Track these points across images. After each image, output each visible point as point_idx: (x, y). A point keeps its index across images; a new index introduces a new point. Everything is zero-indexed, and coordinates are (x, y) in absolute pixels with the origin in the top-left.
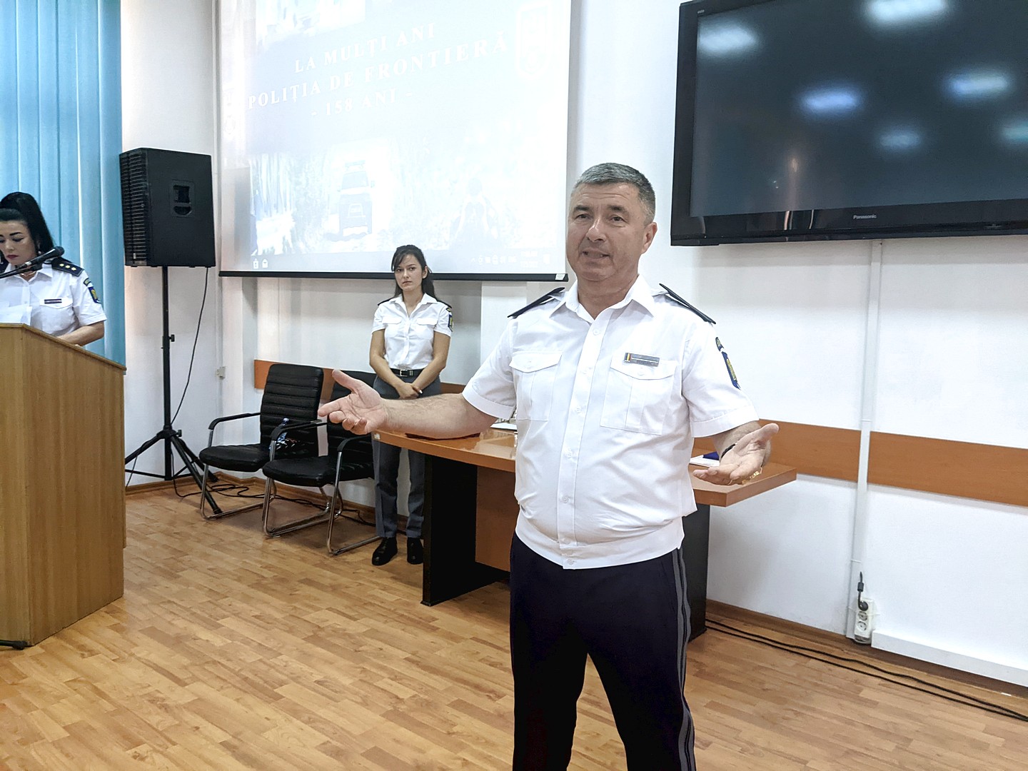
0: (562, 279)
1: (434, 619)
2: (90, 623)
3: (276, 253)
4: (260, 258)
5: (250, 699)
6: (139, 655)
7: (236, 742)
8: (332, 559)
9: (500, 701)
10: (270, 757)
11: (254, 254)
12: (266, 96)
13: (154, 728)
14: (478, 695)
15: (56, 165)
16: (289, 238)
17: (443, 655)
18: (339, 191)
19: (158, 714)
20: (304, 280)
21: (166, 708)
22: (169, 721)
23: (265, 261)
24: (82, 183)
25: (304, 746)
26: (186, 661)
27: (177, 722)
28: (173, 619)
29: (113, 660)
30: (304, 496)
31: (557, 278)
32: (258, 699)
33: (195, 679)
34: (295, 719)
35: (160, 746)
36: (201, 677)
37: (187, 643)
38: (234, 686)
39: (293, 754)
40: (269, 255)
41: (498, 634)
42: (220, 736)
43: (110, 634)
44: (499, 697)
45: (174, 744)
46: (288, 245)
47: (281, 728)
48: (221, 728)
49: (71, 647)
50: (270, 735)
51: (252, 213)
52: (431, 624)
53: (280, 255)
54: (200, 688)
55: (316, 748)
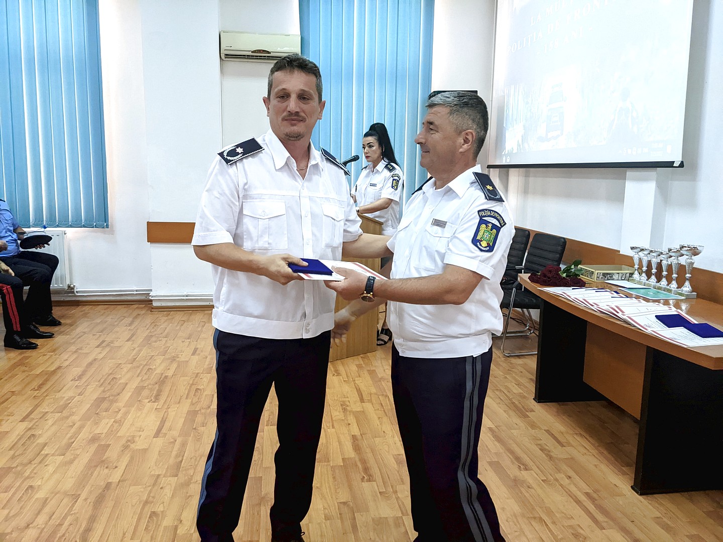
0: (677, 165)
1: (532, 411)
2: (350, 360)
3: (514, 152)
4: (506, 155)
5: (385, 419)
6: (356, 382)
7: (359, 437)
8: (503, 359)
9: (524, 473)
10: (368, 450)
11: (503, 153)
12: (516, 44)
13: (332, 417)
14: (513, 463)
15: (394, 106)
16: (520, 142)
17: (515, 434)
18: (547, 106)
19: (339, 412)
20: (532, 169)
21: (345, 410)
22: (341, 416)
23: (508, 157)
24: (408, 116)
25: (388, 452)
26: (373, 390)
27: (343, 418)
28: (387, 369)
29: (344, 381)
30: (521, 317)
31: (675, 165)
32: (389, 421)
33: (370, 401)
34: (396, 437)
35: (327, 426)
36: (374, 401)
37: (383, 382)
38: (384, 411)
39: (380, 454)
40: (510, 154)
41: (568, 433)
42: (355, 431)
43: (354, 368)
44: (526, 469)
45: (333, 427)
46: (520, 146)
47: (386, 439)
48: (359, 429)
49: (333, 370)
50: (377, 440)
51: (505, 125)
52: (527, 413)
53: (516, 153)
54: (368, 406)
55: (393, 456)
